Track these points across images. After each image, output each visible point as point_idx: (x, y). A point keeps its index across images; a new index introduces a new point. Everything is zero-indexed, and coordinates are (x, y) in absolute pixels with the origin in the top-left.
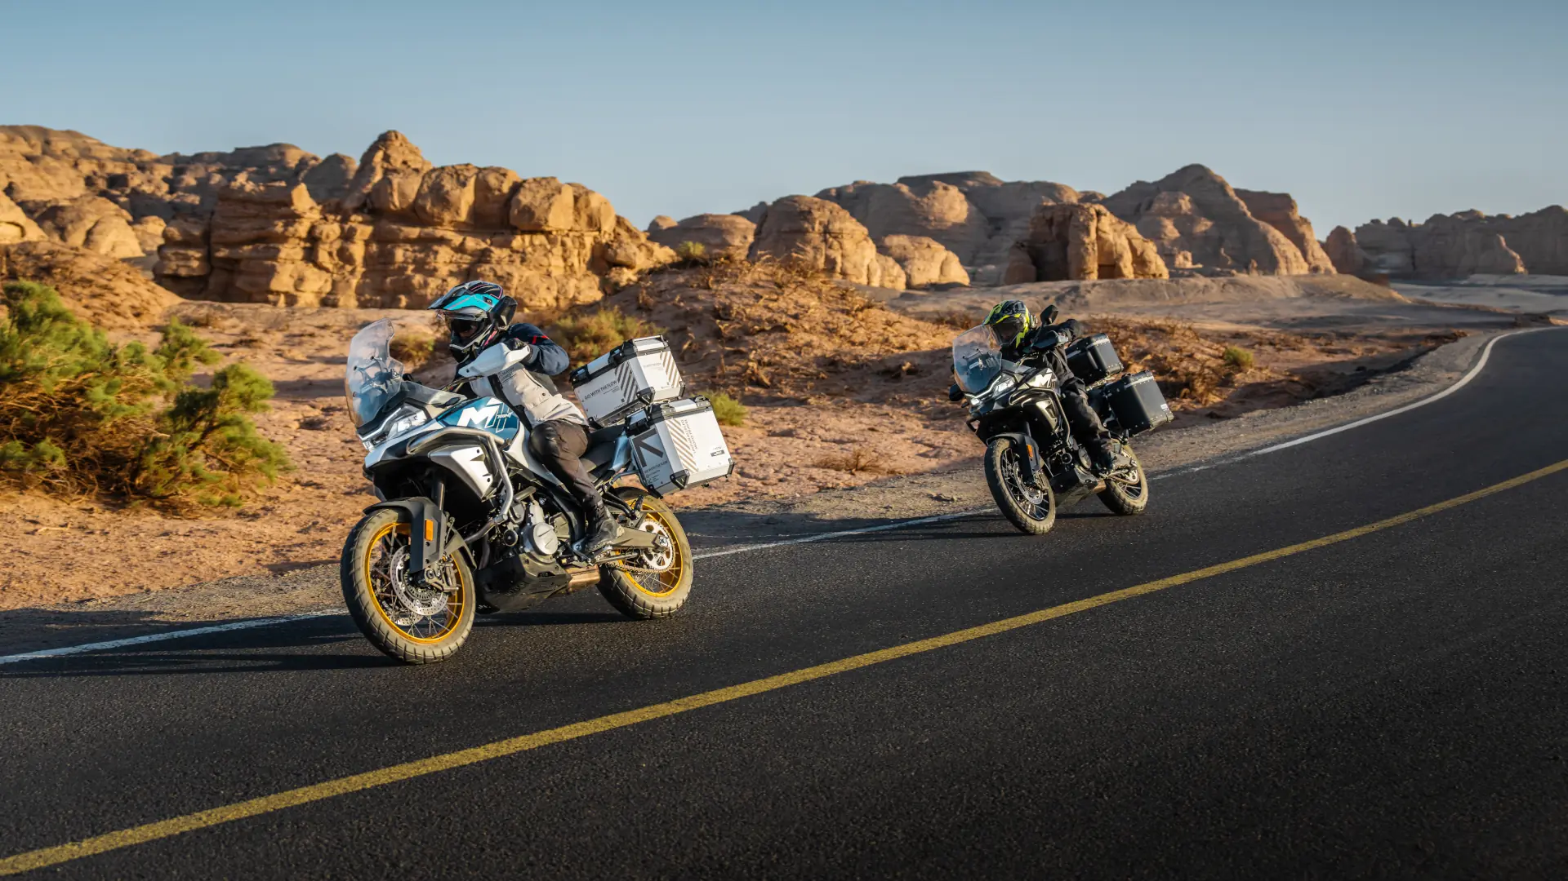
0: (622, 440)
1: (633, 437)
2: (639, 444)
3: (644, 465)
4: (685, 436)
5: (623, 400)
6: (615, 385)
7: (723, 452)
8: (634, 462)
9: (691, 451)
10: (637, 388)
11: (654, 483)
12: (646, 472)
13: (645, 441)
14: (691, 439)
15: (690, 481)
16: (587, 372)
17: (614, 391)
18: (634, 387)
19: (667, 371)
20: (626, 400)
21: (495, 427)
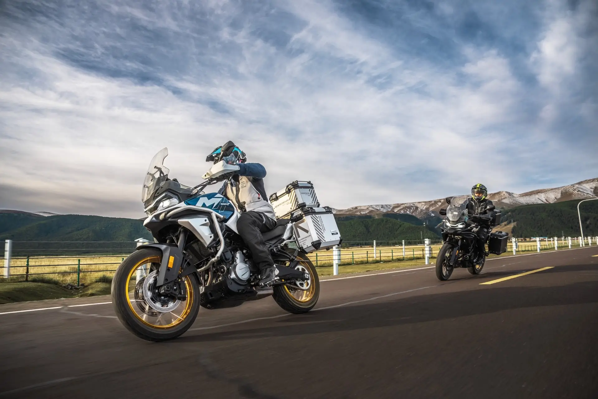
0: (289, 225)
1: (294, 223)
2: (297, 226)
3: (299, 237)
4: (320, 224)
5: (291, 208)
6: (288, 201)
7: (337, 233)
8: (294, 235)
9: (322, 231)
10: (298, 202)
11: (303, 246)
12: (300, 240)
13: (299, 225)
14: (323, 226)
15: (321, 246)
16: (276, 196)
17: (287, 204)
18: (297, 202)
19: (312, 197)
20: (292, 208)
21: (219, 209)
